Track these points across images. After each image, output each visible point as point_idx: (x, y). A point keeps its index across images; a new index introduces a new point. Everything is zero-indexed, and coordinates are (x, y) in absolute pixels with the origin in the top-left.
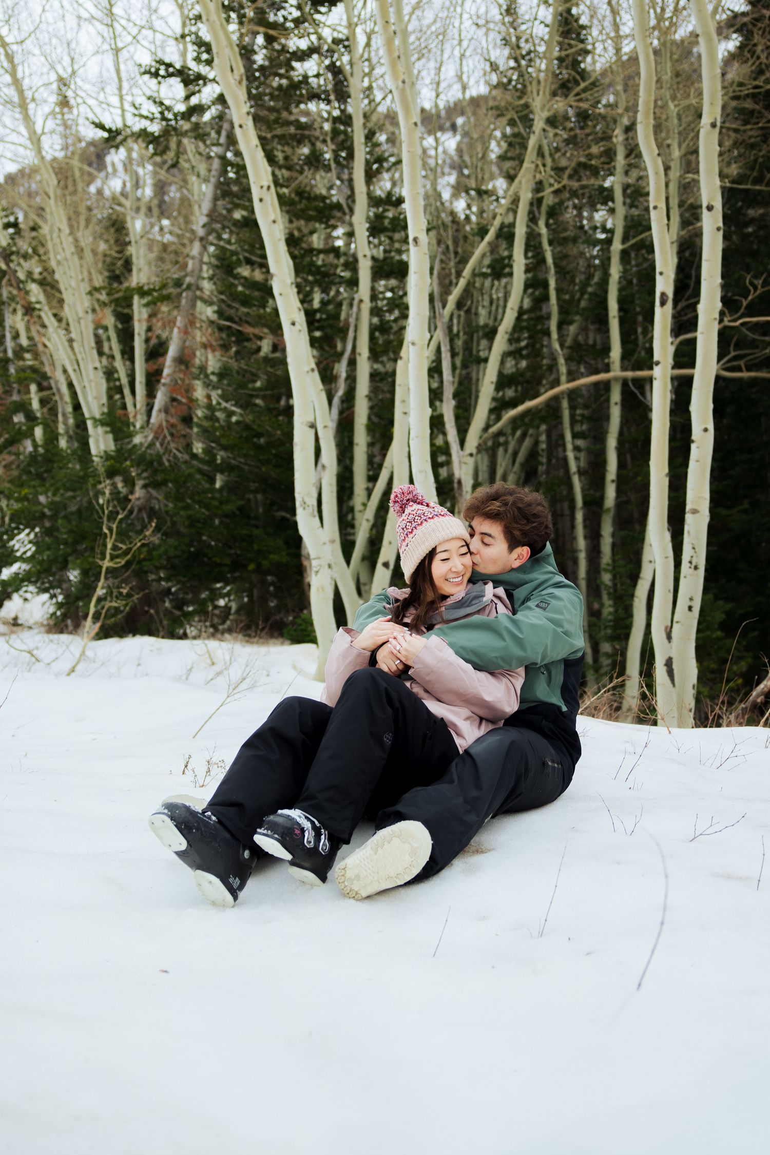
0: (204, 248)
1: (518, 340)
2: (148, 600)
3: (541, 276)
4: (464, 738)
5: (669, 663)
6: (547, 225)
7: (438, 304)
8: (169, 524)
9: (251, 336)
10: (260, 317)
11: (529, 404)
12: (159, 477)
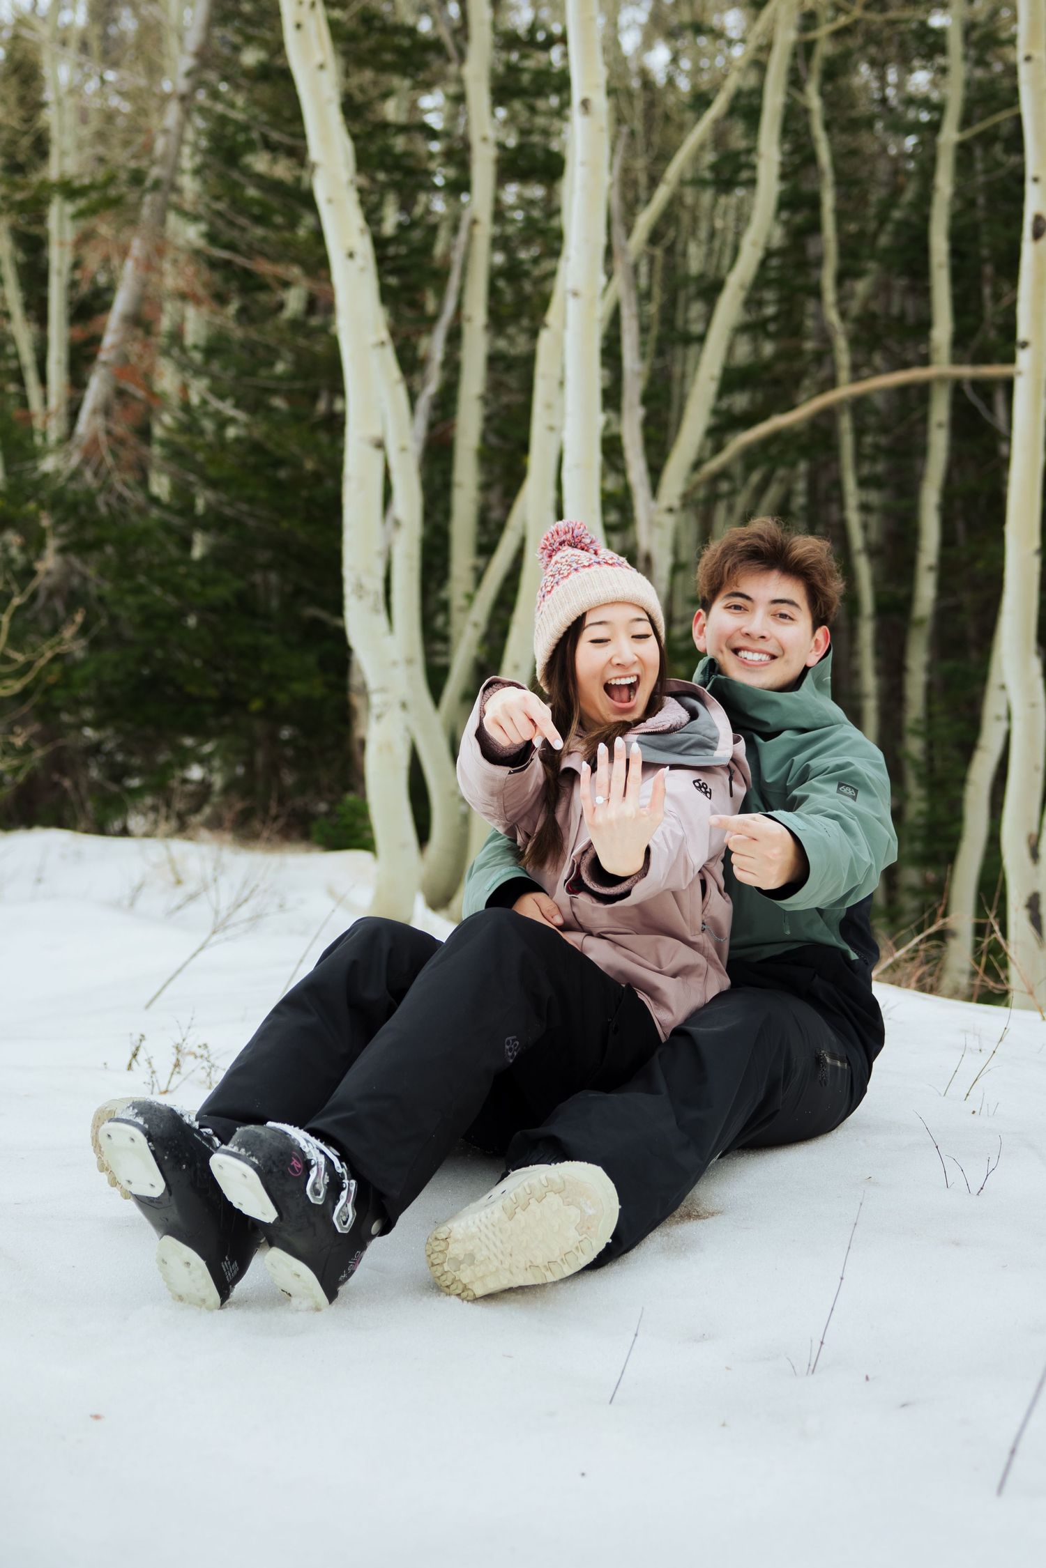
0: (187, 113)
1: (760, 304)
2: (59, 762)
3: (806, 187)
4: (669, 1009)
5: (1033, 904)
6: (822, 94)
7: (618, 230)
8: (104, 622)
9: (270, 280)
10: (287, 244)
11: (779, 421)
12: (90, 534)
